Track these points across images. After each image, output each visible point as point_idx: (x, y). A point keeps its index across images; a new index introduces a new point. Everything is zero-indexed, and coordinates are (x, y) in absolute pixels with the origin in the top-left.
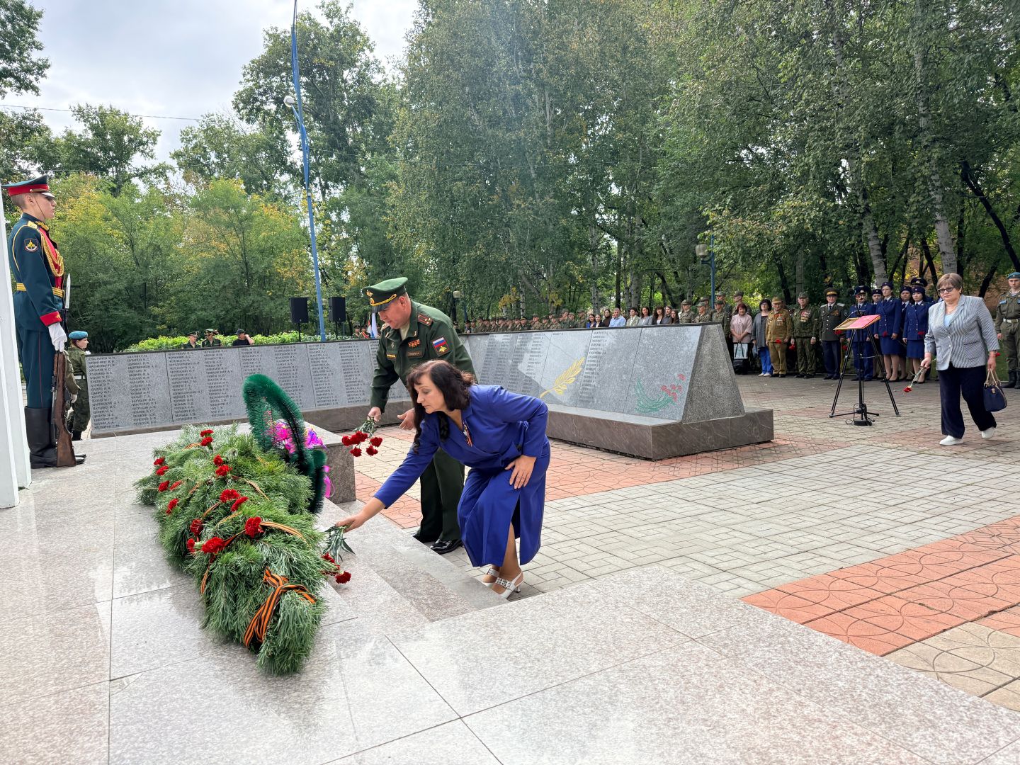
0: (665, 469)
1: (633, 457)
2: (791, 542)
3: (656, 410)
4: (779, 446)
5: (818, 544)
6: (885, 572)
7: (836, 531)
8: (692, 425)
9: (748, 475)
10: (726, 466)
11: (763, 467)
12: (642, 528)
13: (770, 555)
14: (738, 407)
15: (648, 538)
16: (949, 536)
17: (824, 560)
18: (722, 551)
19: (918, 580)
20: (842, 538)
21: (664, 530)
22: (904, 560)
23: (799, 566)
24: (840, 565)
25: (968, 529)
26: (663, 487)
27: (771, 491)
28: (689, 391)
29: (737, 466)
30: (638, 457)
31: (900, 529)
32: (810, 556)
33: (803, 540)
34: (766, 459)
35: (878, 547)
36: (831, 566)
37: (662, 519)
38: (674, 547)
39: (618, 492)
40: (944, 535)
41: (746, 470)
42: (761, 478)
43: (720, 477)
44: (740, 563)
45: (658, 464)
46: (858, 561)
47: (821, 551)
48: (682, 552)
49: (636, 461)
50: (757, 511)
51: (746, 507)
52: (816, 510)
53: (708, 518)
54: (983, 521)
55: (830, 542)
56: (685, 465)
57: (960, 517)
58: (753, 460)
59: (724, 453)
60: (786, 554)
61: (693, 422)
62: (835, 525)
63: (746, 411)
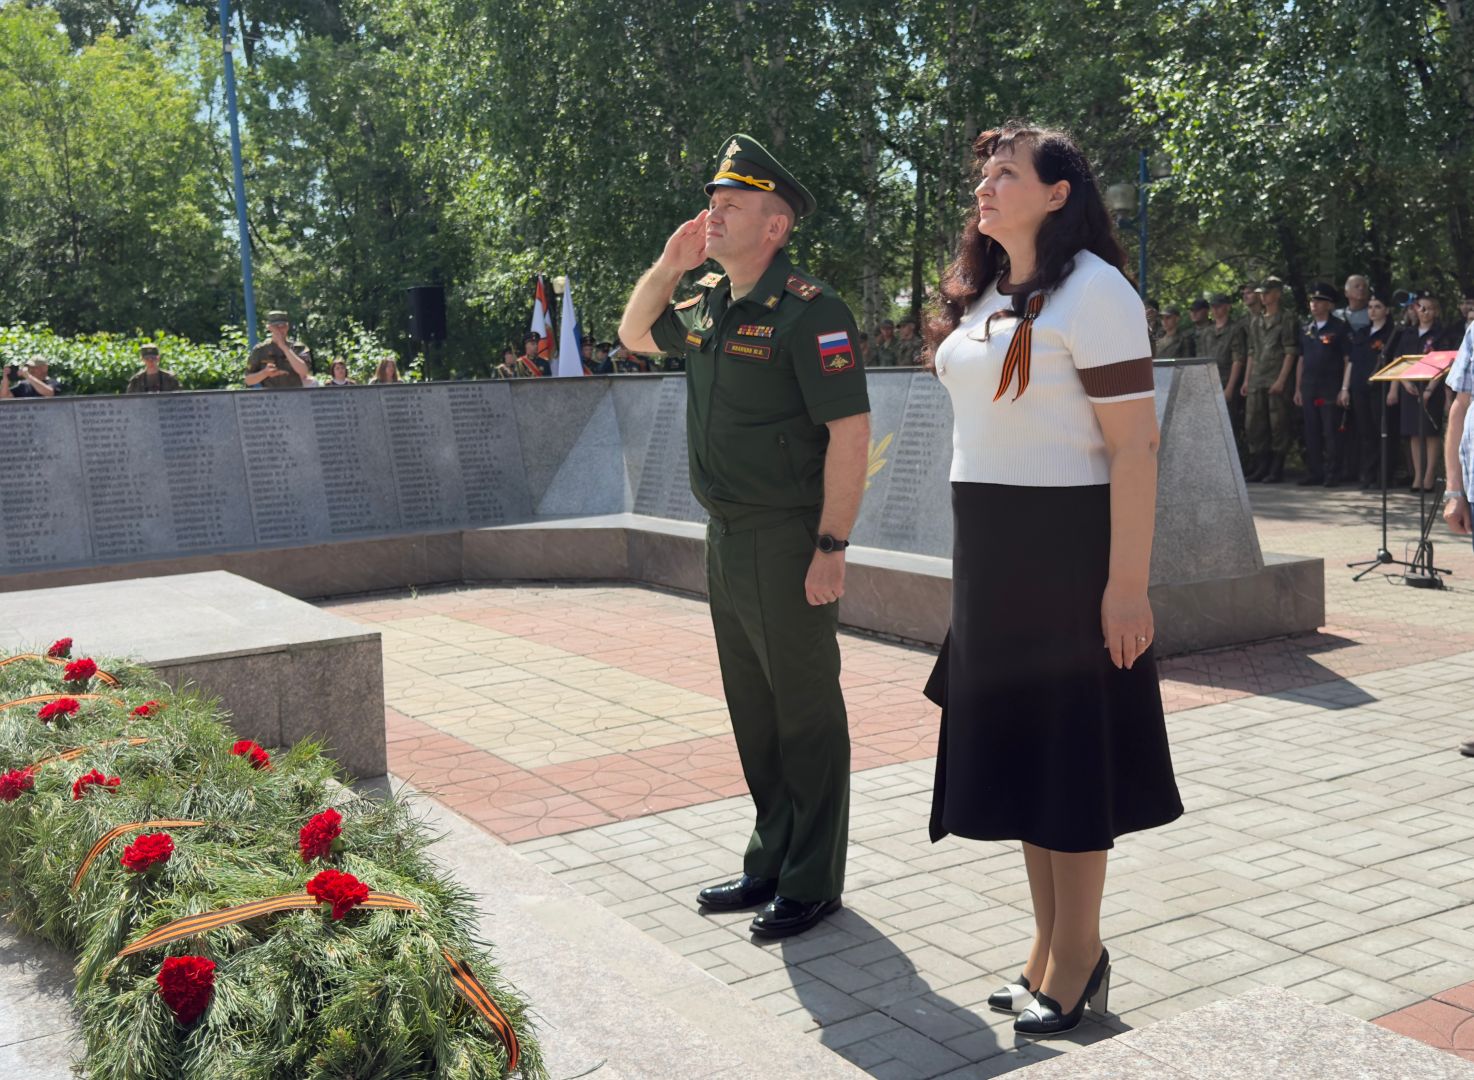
2: (1436, 879)
14: (1250, 551)
27: (1352, 751)
44: (1333, 931)
50: (1336, 800)
51: (1305, 791)
60: (1434, 908)
63: (1268, 561)
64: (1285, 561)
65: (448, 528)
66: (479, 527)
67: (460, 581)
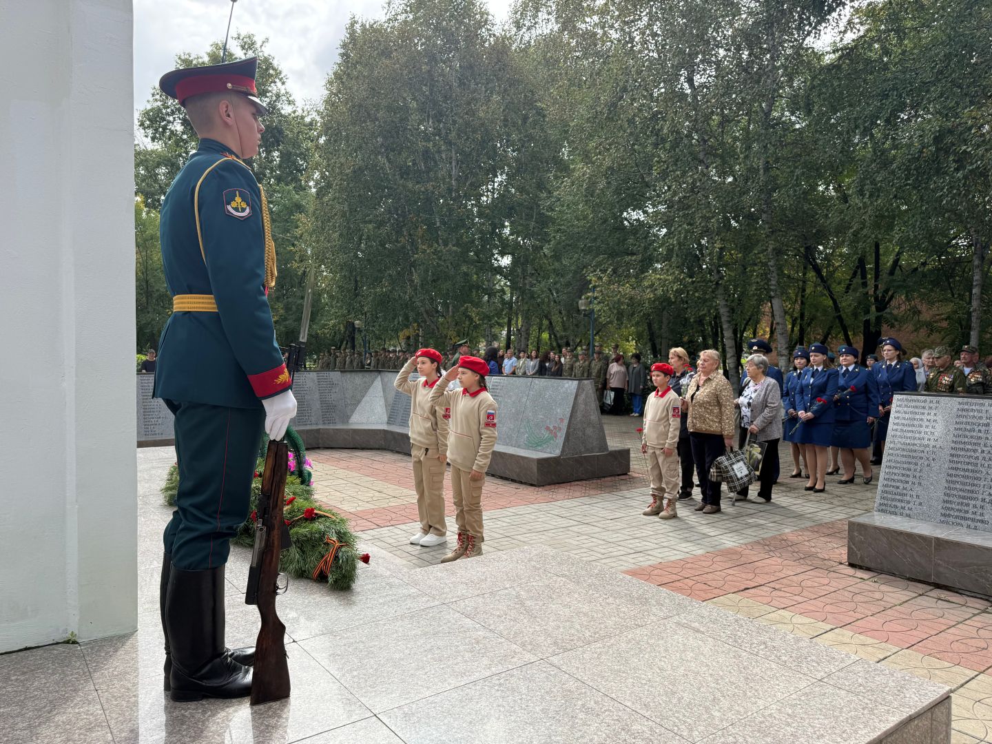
0: (546, 493)
1: (521, 483)
2: (630, 546)
3: (541, 446)
4: (633, 478)
5: (649, 548)
6: (689, 565)
7: (663, 540)
8: (568, 458)
9: (607, 500)
10: (592, 492)
11: (620, 493)
12: (527, 535)
13: (615, 553)
14: (604, 445)
15: (532, 542)
16: (737, 545)
17: (650, 558)
18: (583, 550)
19: (707, 570)
20: (665, 544)
21: (544, 537)
22: (703, 559)
23: (633, 561)
24: (660, 560)
25: (751, 540)
26: (544, 506)
27: (622, 512)
28: (567, 431)
29: (600, 492)
30: (525, 483)
31: (706, 540)
32: (642, 555)
33: (639, 545)
34: (623, 487)
35: (688, 550)
36: (653, 561)
37: (542, 529)
39: (511, 510)
40: (735, 544)
41: (607, 496)
42: (617, 502)
43: (586, 500)
44: (594, 558)
45: (540, 489)
46: (673, 558)
47: (650, 552)
49: (524, 486)
50: (610, 525)
51: (602, 522)
52: (651, 525)
53: (575, 529)
54: (762, 536)
55: (657, 546)
56: (562, 490)
57: (749, 533)
58: (613, 488)
60: (626, 553)
61: (569, 456)
62: (662, 536)
63: (610, 449)
64: (617, 449)
65: (314, 427)
66: (326, 427)
67: (319, 448)
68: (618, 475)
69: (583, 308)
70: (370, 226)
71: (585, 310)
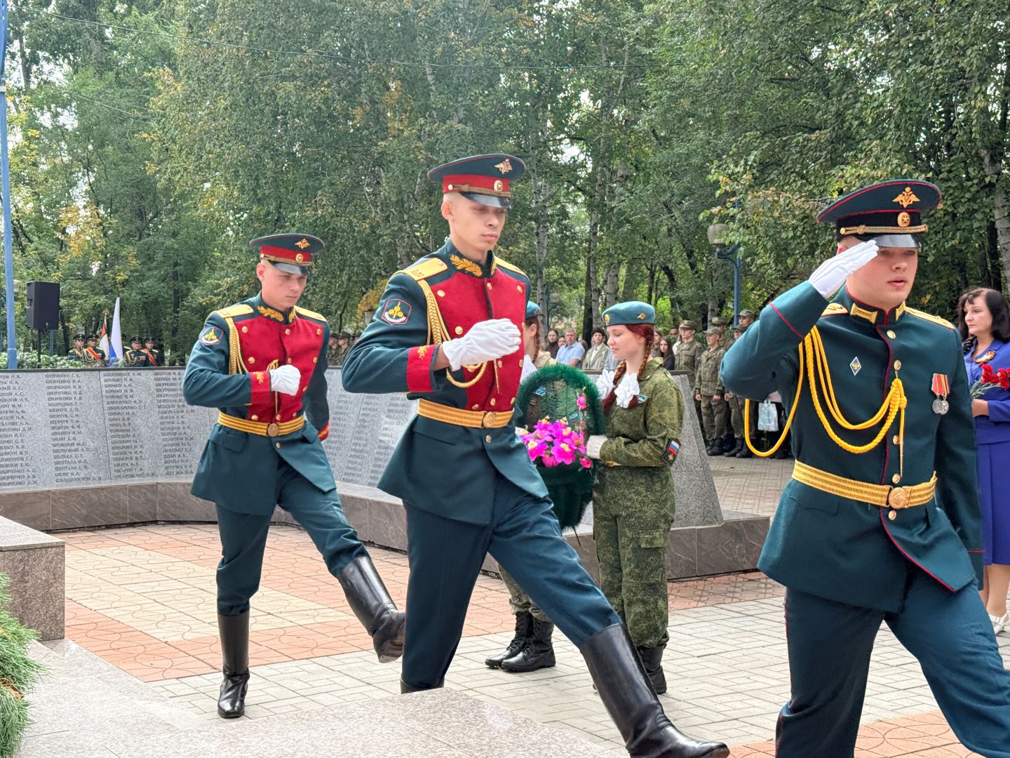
2: (720, 708)
5: (758, 711)
9: (705, 618)
11: (736, 607)
14: (712, 510)
17: (754, 730)
27: (728, 641)
29: (695, 604)
32: (737, 724)
33: (739, 705)
38: (551, 709)
41: (707, 612)
42: (724, 622)
47: (755, 720)
48: (558, 716)
59: (684, 584)
60: (706, 721)
63: (726, 517)
64: (741, 518)
65: (149, 481)
66: (173, 480)
67: (155, 522)
68: (745, 572)
69: (716, 241)
70: (289, 86)
71: (722, 246)
